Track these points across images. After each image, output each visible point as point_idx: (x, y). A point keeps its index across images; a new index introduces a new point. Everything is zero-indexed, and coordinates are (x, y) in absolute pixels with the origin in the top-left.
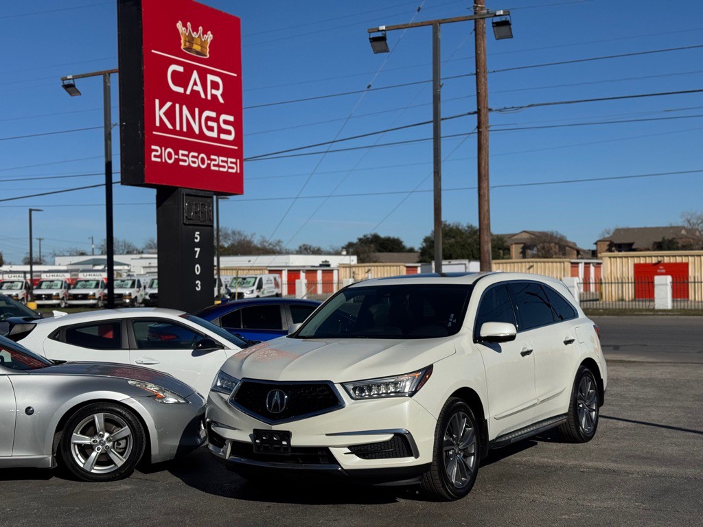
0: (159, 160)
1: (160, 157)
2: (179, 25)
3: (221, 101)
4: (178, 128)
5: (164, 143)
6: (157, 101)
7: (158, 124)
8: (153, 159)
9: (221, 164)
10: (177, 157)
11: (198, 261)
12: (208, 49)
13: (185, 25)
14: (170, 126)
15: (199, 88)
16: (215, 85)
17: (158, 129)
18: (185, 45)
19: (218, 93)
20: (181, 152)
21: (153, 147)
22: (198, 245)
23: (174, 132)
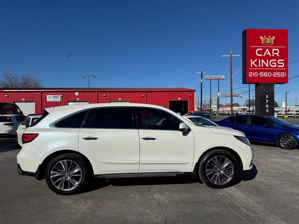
0: (252, 76)
1: (252, 75)
2: (261, 37)
3: (278, 56)
4: (260, 66)
5: (253, 71)
6: (252, 60)
7: (252, 66)
8: (250, 76)
9: (277, 74)
10: (259, 74)
11: (267, 104)
12: (273, 42)
13: (263, 37)
14: (256, 66)
15: (269, 53)
16: (276, 52)
17: (252, 68)
18: (263, 42)
19: (277, 54)
20: (260, 73)
21: (250, 73)
22: (267, 99)
23: (258, 67)
